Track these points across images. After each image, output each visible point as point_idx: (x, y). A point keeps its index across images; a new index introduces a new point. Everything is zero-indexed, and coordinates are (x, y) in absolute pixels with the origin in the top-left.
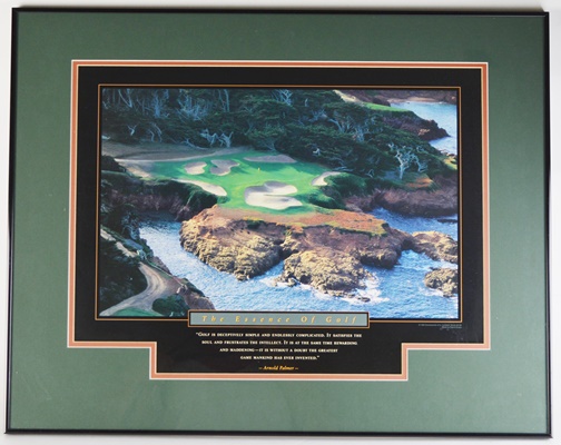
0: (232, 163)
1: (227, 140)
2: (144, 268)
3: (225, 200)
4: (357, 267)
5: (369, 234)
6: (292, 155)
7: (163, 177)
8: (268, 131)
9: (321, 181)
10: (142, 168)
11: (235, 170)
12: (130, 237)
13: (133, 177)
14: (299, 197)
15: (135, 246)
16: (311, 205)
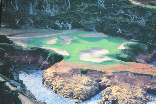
0: (72, 37)
1: (69, 26)
2: (21, 97)
3: (68, 57)
4: (145, 95)
5: (151, 76)
6: (105, 33)
7: (33, 46)
8: (92, 20)
9: (122, 47)
10: (22, 41)
11: (74, 41)
12: (13, 79)
13: (17, 46)
14: (110, 56)
15: (16, 84)
16: (117, 60)
